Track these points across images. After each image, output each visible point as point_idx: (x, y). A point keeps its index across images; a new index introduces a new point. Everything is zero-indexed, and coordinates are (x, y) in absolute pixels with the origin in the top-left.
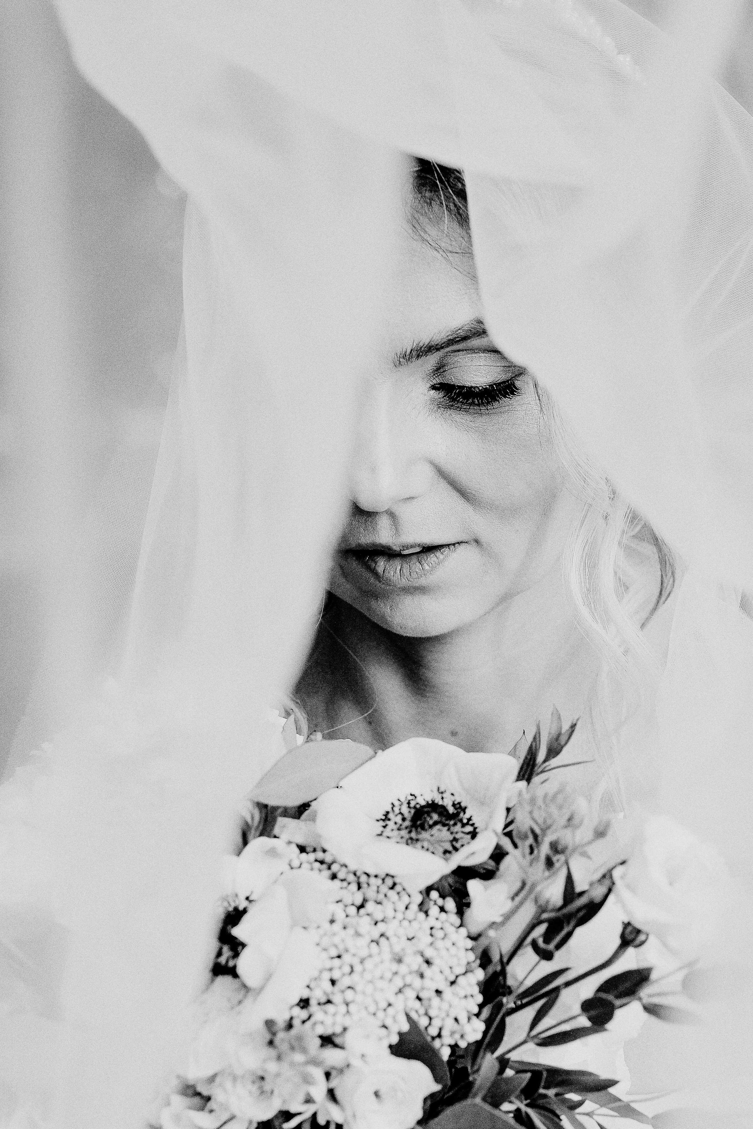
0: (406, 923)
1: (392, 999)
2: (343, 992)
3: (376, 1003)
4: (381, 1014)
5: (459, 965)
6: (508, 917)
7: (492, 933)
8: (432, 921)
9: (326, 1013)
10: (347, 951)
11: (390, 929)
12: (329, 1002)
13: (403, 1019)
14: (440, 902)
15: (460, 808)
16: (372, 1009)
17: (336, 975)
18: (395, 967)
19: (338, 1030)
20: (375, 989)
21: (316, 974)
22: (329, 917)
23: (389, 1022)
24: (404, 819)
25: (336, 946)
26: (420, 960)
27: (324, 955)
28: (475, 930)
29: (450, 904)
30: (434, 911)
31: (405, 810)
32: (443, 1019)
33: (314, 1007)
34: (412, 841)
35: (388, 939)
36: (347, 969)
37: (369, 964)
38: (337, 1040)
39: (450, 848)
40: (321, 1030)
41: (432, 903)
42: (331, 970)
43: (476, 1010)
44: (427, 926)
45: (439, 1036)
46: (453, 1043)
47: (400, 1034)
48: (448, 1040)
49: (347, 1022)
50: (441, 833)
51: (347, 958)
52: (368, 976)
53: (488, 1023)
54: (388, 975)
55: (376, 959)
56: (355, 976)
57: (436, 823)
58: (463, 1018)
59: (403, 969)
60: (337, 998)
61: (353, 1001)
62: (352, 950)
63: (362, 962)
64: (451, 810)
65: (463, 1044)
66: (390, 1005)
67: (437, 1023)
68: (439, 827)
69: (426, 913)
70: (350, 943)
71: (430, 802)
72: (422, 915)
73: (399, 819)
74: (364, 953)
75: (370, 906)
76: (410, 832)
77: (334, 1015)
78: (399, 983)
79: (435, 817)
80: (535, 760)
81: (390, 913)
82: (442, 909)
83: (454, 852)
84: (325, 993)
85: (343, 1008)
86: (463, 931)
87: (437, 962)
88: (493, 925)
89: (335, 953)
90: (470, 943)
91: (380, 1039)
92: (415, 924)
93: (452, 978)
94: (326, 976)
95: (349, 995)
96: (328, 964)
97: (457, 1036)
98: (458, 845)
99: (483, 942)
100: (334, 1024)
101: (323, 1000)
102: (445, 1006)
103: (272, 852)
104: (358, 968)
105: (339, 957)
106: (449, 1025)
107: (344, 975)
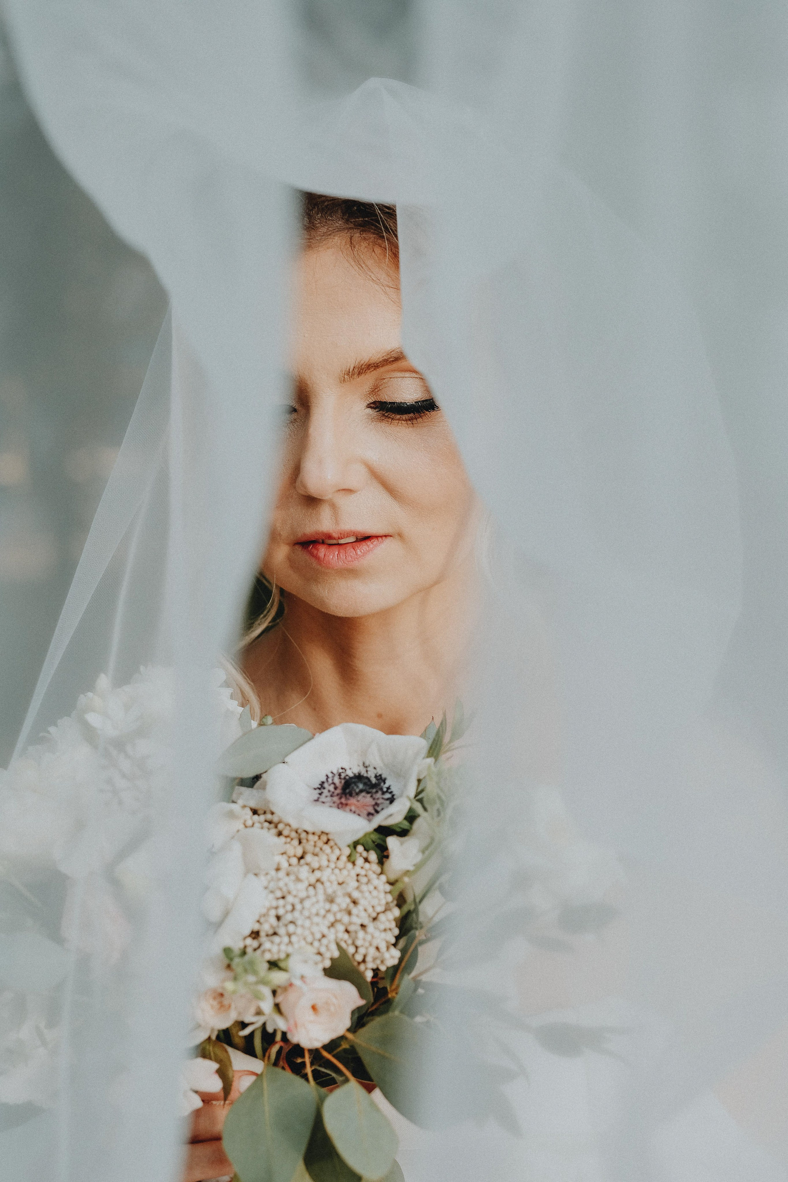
0: (337, 871)
1: (325, 931)
2: (286, 925)
3: (313, 934)
4: (316, 944)
5: (379, 905)
6: (419, 867)
7: (406, 879)
8: (358, 870)
9: (272, 942)
10: (289, 893)
11: (325, 875)
12: (275, 934)
13: (334, 947)
14: (365, 854)
15: (381, 779)
16: (310, 939)
17: (281, 912)
18: (328, 906)
19: (282, 956)
20: (312, 923)
21: (264, 911)
22: (275, 866)
23: (323, 950)
24: (336, 788)
25: (281, 889)
26: (348, 900)
27: (271, 896)
28: (392, 877)
29: (373, 856)
30: (360, 861)
31: (337, 780)
32: (367, 948)
33: (263, 938)
34: (341, 806)
35: (322, 883)
36: (289, 908)
37: (307, 904)
38: (282, 965)
39: (373, 811)
40: (268, 956)
41: (358, 855)
42: (276, 908)
43: (393, 941)
44: (353, 874)
45: (364, 961)
46: (375, 967)
47: (332, 959)
48: (371, 965)
49: (290, 950)
50: (366, 800)
51: (290, 899)
52: (306, 913)
53: (404, 951)
54: (322, 912)
55: (314, 900)
56: (296, 914)
57: (361, 791)
58: (383, 947)
59: (335, 908)
60: (282, 931)
61: (294, 933)
62: (294, 893)
63: (302, 901)
64: (374, 780)
65: (383, 968)
66: (324, 936)
67: (362, 951)
68: (363, 794)
69: (354, 863)
70: (292, 886)
71: (357, 774)
72: (350, 865)
73: (332, 788)
74: (303, 894)
75: (309, 858)
76: (340, 798)
77: (279, 944)
78: (331, 918)
79: (361, 786)
80: (441, 742)
81: (325, 863)
82: (366, 860)
83: (375, 814)
84: (272, 927)
85: (286, 939)
86: (383, 878)
87: (362, 902)
88: (407, 873)
89: (279, 894)
90: (388, 888)
91: (316, 963)
92: (345, 872)
93: (374, 915)
94: (273, 913)
95: (291, 928)
96: (274, 903)
97: (378, 962)
98: (379, 809)
99: (399, 886)
100: (279, 951)
101: (271, 932)
102: (369, 937)
103: (231, 815)
104: (298, 907)
105: (283, 898)
106: (372, 952)
107: (287, 912)
